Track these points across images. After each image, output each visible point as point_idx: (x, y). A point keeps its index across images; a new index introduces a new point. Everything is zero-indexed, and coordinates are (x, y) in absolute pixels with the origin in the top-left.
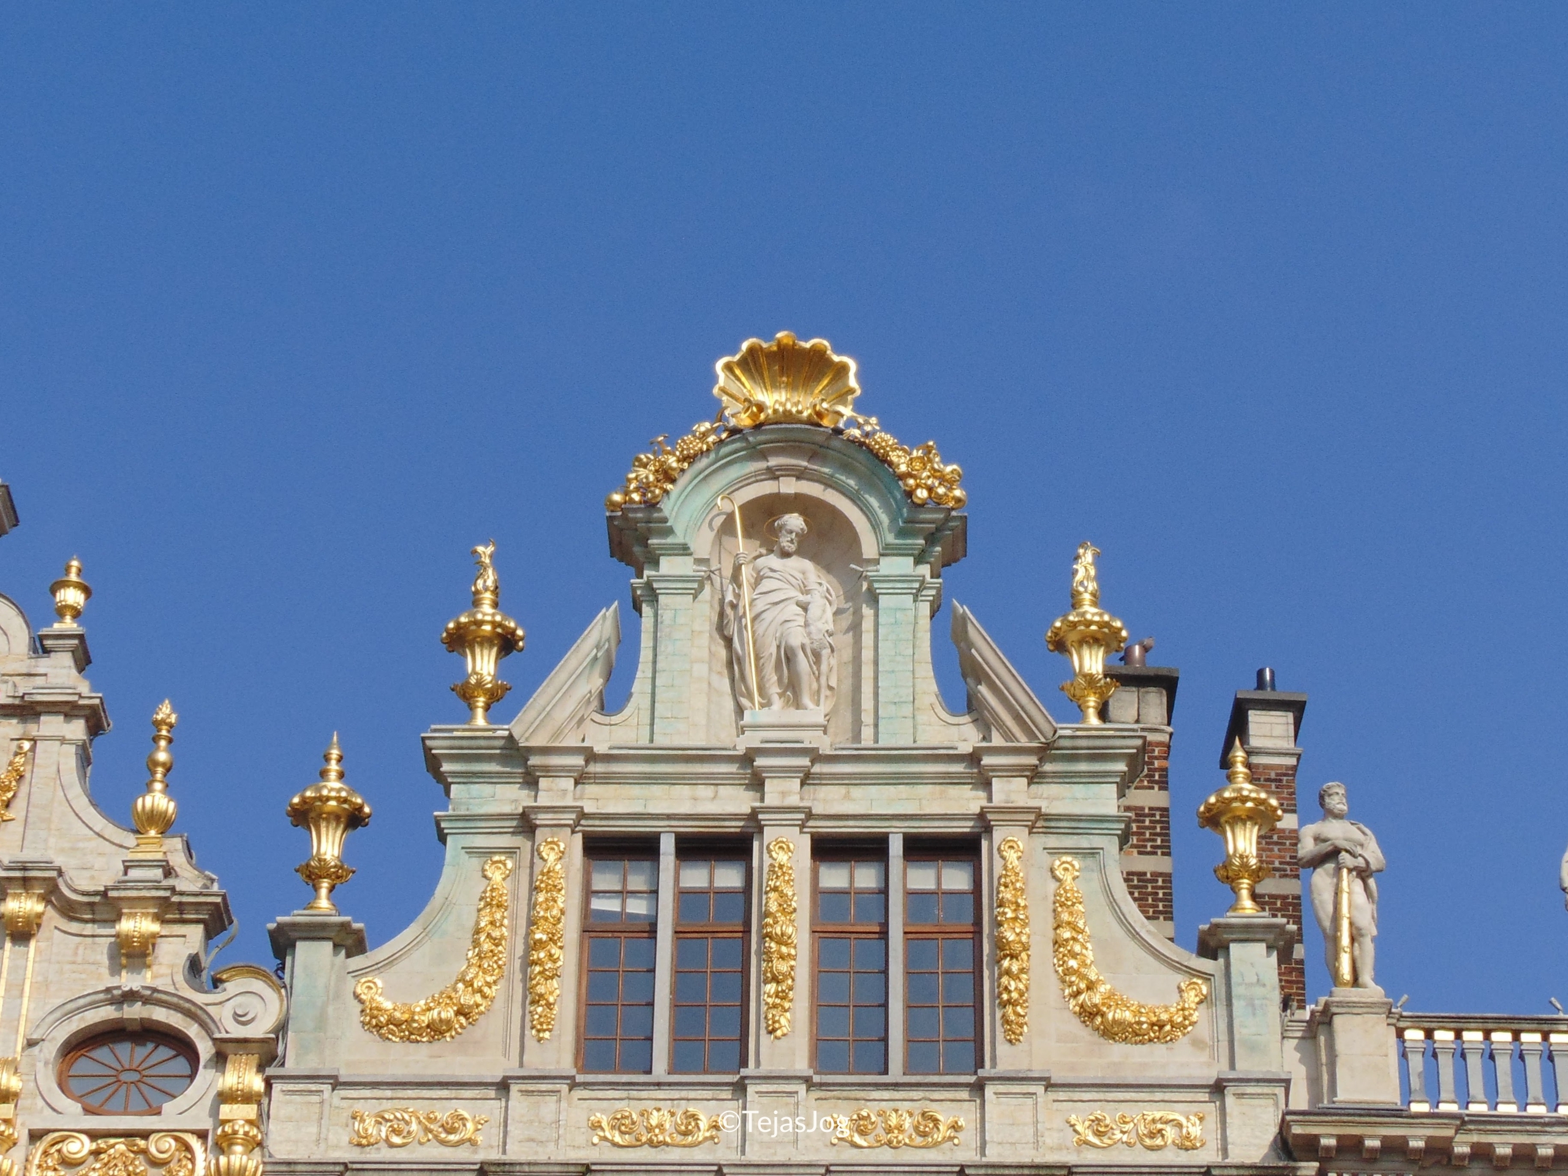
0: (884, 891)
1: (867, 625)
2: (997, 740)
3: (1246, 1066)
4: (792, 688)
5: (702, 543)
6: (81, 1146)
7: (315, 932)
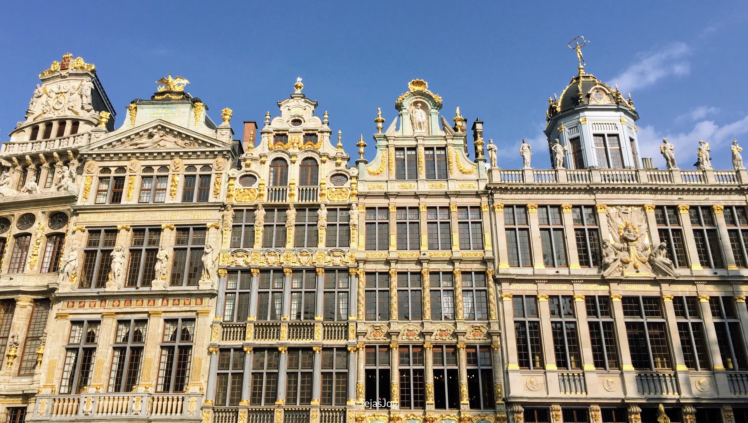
0: (434, 154)
1: (430, 118)
2: (448, 134)
3: (481, 177)
4: (421, 127)
5: (408, 108)
6: (334, 190)
7: (361, 161)
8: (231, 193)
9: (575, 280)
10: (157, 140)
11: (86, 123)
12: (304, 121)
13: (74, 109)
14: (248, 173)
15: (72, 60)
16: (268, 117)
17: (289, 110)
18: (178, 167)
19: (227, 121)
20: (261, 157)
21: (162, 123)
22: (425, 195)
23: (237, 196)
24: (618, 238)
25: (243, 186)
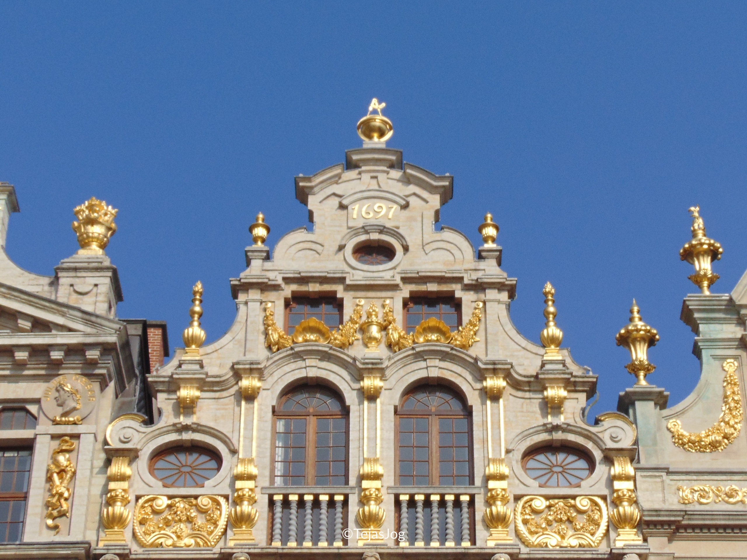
6: (540, 504)
7: (645, 396)
8: (118, 509)
12: (406, 249)
14: (187, 436)
16: (260, 232)
17: (342, 207)
19: (94, 246)
20: (237, 375)
23: (142, 522)
25: (165, 486)
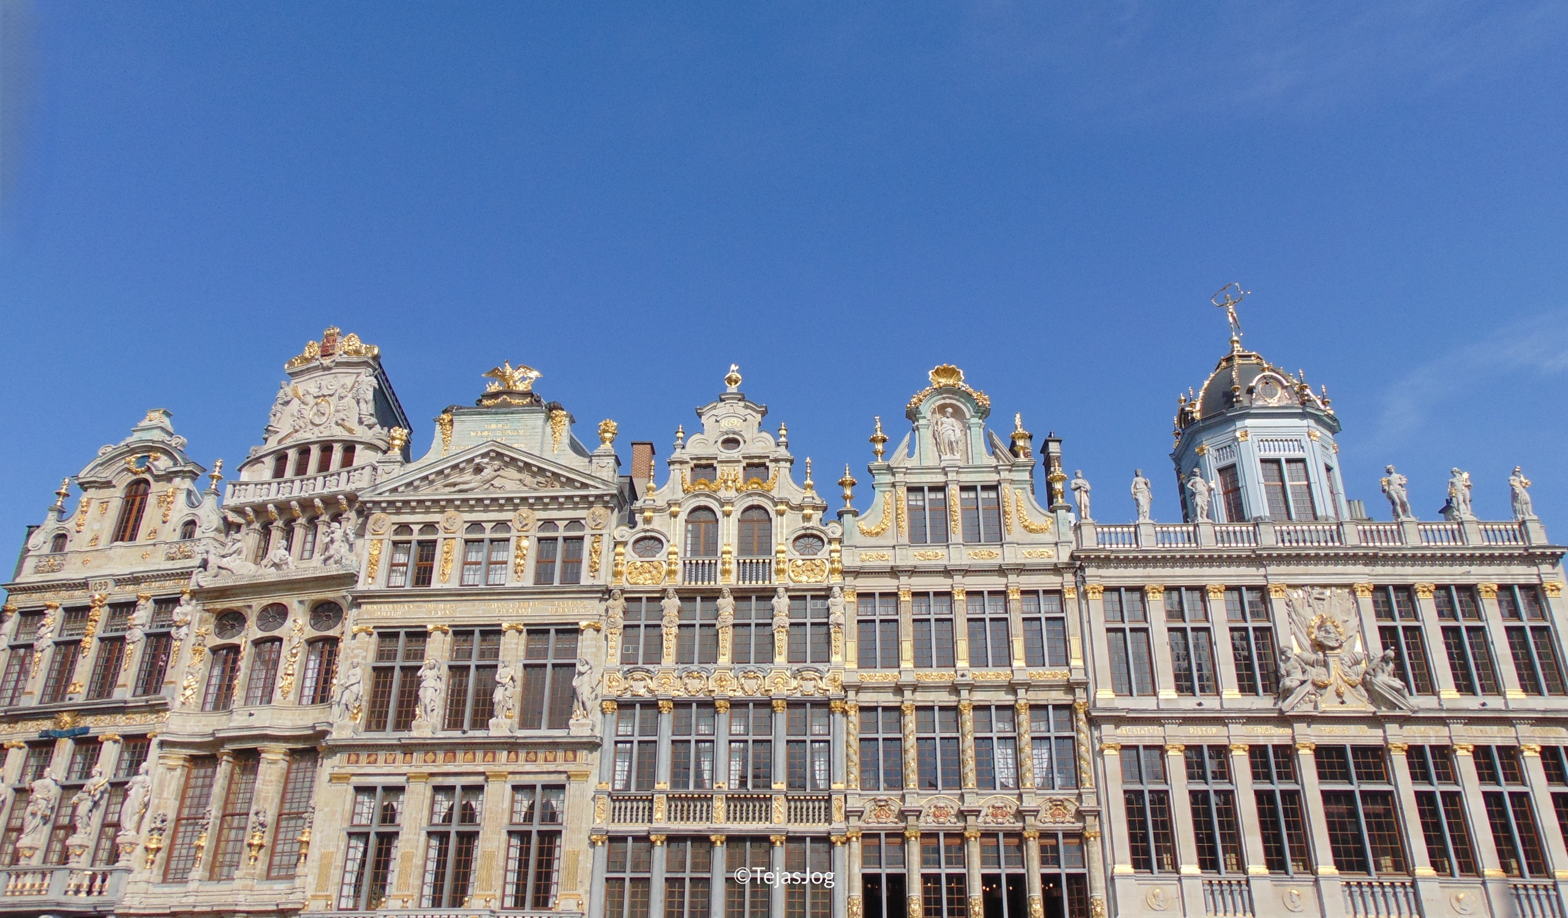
0: (977, 498)
1: (969, 434)
2: (1001, 463)
3: (1062, 539)
4: (952, 450)
5: (929, 415)
6: (800, 563)
7: (848, 512)
8: (619, 568)
9: (1232, 718)
10: (489, 477)
11: (367, 448)
12: (745, 442)
13: (346, 423)
14: (648, 534)
15: (339, 339)
16: (680, 435)
17: (717, 421)
18: (526, 525)
19: (608, 443)
20: (670, 506)
21: (498, 447)
22: (963, 570)
23: (630, 573)
24: (1307, 643)
25: (640, 557)
